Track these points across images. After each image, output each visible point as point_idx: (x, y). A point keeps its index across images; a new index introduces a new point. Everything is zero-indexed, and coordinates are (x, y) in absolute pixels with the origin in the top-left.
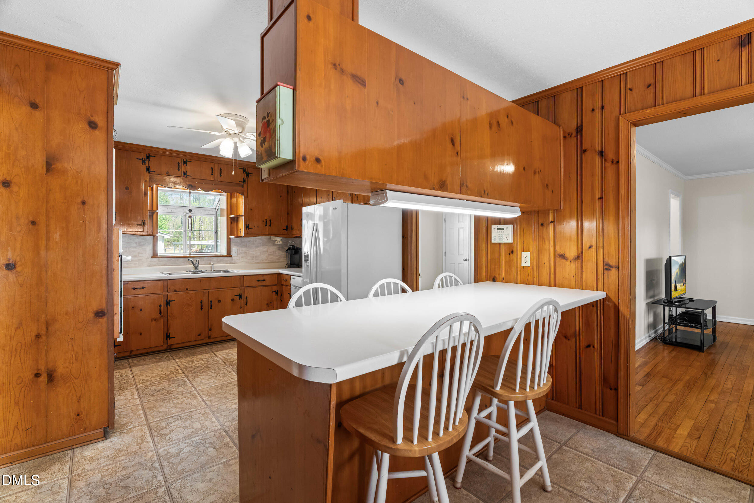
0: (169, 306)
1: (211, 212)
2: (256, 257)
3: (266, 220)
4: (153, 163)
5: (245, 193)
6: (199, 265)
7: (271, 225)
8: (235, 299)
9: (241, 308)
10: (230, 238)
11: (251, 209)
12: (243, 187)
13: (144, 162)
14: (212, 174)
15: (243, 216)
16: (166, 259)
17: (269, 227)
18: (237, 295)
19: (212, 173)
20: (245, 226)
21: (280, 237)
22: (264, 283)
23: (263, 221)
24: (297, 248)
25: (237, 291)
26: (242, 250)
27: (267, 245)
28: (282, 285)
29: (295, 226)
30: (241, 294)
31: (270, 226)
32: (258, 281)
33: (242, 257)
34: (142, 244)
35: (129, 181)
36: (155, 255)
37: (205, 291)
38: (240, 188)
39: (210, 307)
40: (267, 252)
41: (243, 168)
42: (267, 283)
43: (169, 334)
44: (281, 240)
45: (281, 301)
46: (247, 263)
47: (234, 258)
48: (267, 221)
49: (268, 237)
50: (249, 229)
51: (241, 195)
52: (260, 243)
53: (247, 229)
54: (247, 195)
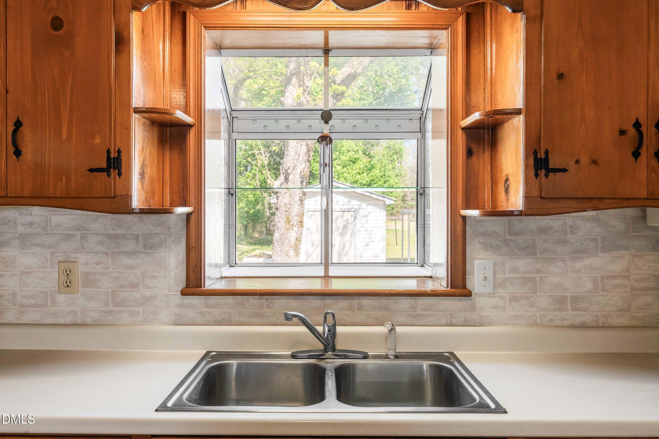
1: (407, 125)
2: (575, 300)
3: (637, 125)
6: (339, 329)
10: (464, 218)
11: (560, 76)
15: (518, 112)
16: (230, 299)
20: (531, 161)
23: (622, 132)
26: (514, 270)
27: (626, 248)
33: (514, 299)
34: (156, 240)
36: (193, 285)
40: (627, 277)
46: (535, 324)
47: (481, 302)
48: (644, 129)
50: (551, 175)
51: (514, 11)
52: (595, 240)
53: (537, 175)
54: (538, 12)
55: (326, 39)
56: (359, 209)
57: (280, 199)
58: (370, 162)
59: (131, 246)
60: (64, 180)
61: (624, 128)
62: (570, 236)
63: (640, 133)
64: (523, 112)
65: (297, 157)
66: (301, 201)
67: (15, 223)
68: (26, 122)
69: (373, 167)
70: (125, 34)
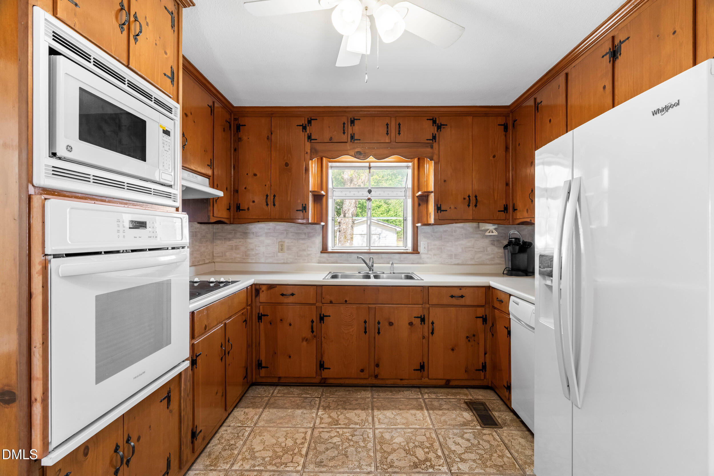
0: (323, 323)
2: (456, 255)
3: (469, 196)
4: (314, 129)
5: (435, 157)
6: (374, 265)
7: (478, 205)
8: (414, 323)
9: (424, 337)
10: (417, 227)
11: (445, 181)
12: (432, 147)
13: (304, 128)
14: (387, 134)
15: (432, 192)
16: (337, 255)
17: (474, 208)
18: (418, 317)
19: (387, 131)
20: (436, 207)
21: (494, 224)
22: (461, 301)
23: (464, 199)
24: (525, 243)
25: (418, 311)
26: (435, 245)
27: (473, 238)
28: (494, 308)
29: (520, 205)
30: (424, 316)
31: (476, 206)
32: (452, 297)
33: (435, 255)
34: (311, 234)
35: (289, 155)
36: (324, 250)
37: (370, 306)
38: (429, 150)
39: (377, 331)
40: (473, 248)
41: (432, 118)
42: (468, 301)
43: (323, 362)
44: (495, 229)
45: (493, 335)
46: (442, 264)
47: (423, 256)
48: (471, 198)
49: (475, 224)
50: (442, 212)
51: (430, 160)
52: (462, 235)
53: (438, 212)
54: (438, 160)
55: (370, 165)
56: (382, 233)
57: (341, 226)
58: (388, 207)
59: (303, 236)
60: (289, 214)
61: (465, 197)
62: (454, 233)
63: (469, 199)
64: (433, 192)
65: (350, 204)
66: (352, 227)
67: (264, 228)
68: (277, 195)
69: (389, 210)
70: (308, 168)
